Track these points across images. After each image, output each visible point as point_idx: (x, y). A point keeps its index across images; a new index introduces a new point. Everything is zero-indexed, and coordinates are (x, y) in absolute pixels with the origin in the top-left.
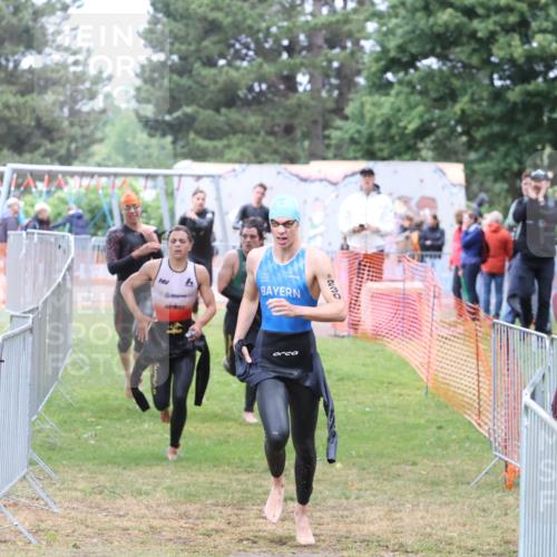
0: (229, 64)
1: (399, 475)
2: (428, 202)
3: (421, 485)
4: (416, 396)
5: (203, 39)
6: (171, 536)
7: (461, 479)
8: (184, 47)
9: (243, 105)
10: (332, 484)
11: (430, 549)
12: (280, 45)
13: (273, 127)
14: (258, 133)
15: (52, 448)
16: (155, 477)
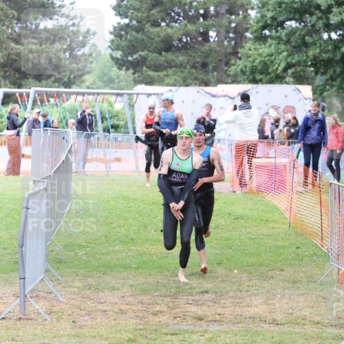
0: (168, 25)
1: (272, 277)
2: (290, 109)
3: (286, 283)
4: (283, 228)
5: (151, 10)
6: (132, 315)
7: (311, 279)
8: (139, 15)
9: (176, 50)
10: (231, 282)
11: (292, 323)
12: (199, 13)
13: (194, 64)
14: (185, 68)
15: (60, 261)
16: (123, 279)
